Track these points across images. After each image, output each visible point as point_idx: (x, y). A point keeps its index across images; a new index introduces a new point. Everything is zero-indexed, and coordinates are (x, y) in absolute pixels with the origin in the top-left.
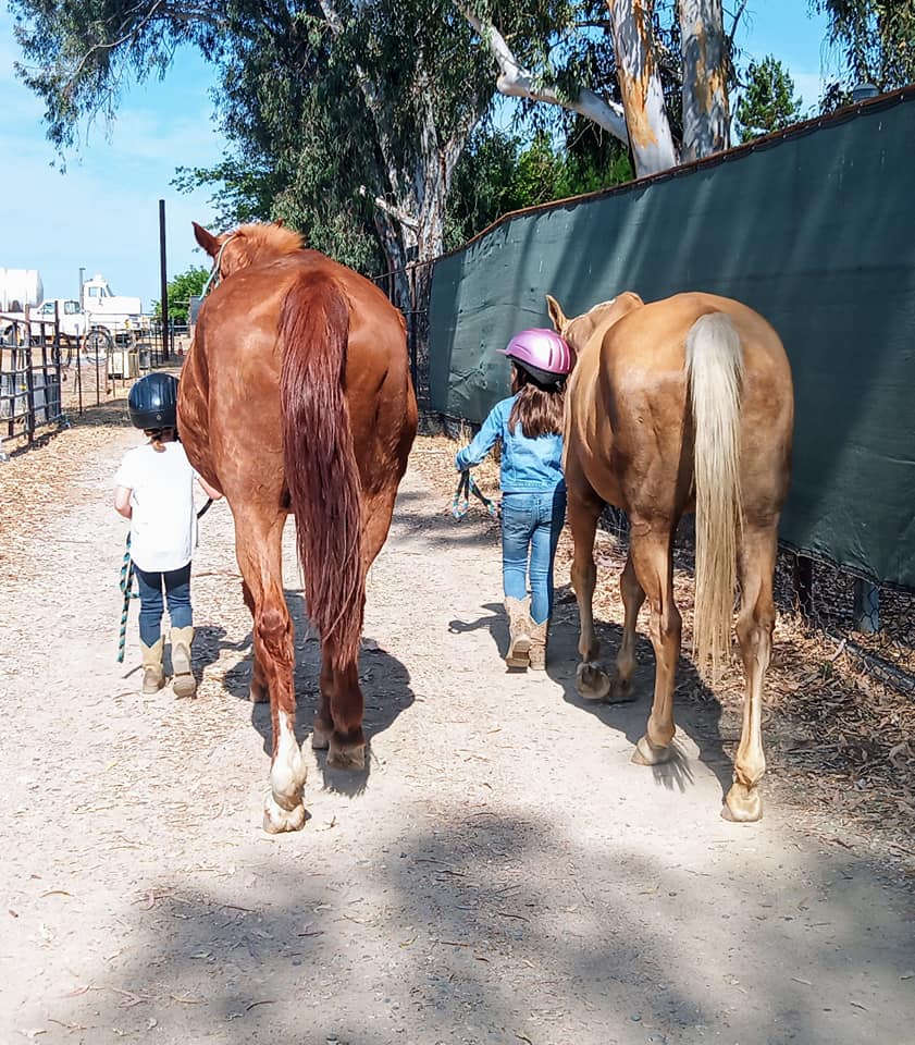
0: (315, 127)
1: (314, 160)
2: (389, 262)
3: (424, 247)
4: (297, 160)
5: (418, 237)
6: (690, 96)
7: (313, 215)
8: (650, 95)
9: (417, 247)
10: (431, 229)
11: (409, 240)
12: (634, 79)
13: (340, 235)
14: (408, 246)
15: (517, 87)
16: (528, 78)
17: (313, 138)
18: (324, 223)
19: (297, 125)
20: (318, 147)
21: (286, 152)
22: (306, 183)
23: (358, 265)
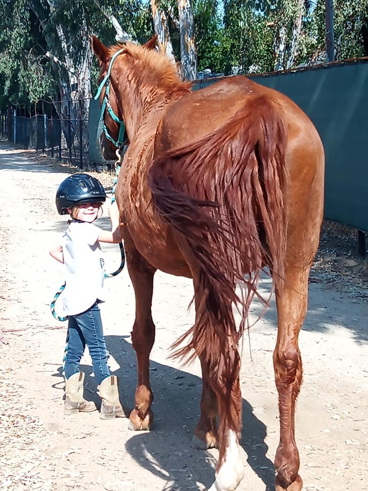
0: (21, 18)
1: (21, 36)
2: (61, 91)
3: (81, 84)
4: (11, 35)
5: (77, 79)
6: (183, 47)
7: (20, 65)
8: (167, 49)
9: (77, 84)
10: (84, 75)
11: (73, 80)
12: (162, 43)
13: (34, 76)
14: (72, 83)
15: (123, 40)
16: (127, 37)
17: (20, 24)
18: (26, 69)
19: (10, 16)
20: (22, 29)
21: (5, 31)
22: (16, 48)
23: (44, 92)
